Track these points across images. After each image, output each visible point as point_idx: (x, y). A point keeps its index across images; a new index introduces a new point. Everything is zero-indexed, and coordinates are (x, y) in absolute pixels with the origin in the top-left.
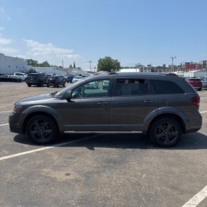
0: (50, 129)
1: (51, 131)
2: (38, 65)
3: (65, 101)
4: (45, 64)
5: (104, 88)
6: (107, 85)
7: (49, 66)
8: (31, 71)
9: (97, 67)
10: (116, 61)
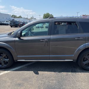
0: (8, 58)
1: (8, 60)
2: (17, 17)
3: (17, 39)
4: (20, 17)
5: (46, 27)
6: (48, 26)
7: (22, 18)
8: (13, 20)
9: (43, 17)
10: (52, 14)
